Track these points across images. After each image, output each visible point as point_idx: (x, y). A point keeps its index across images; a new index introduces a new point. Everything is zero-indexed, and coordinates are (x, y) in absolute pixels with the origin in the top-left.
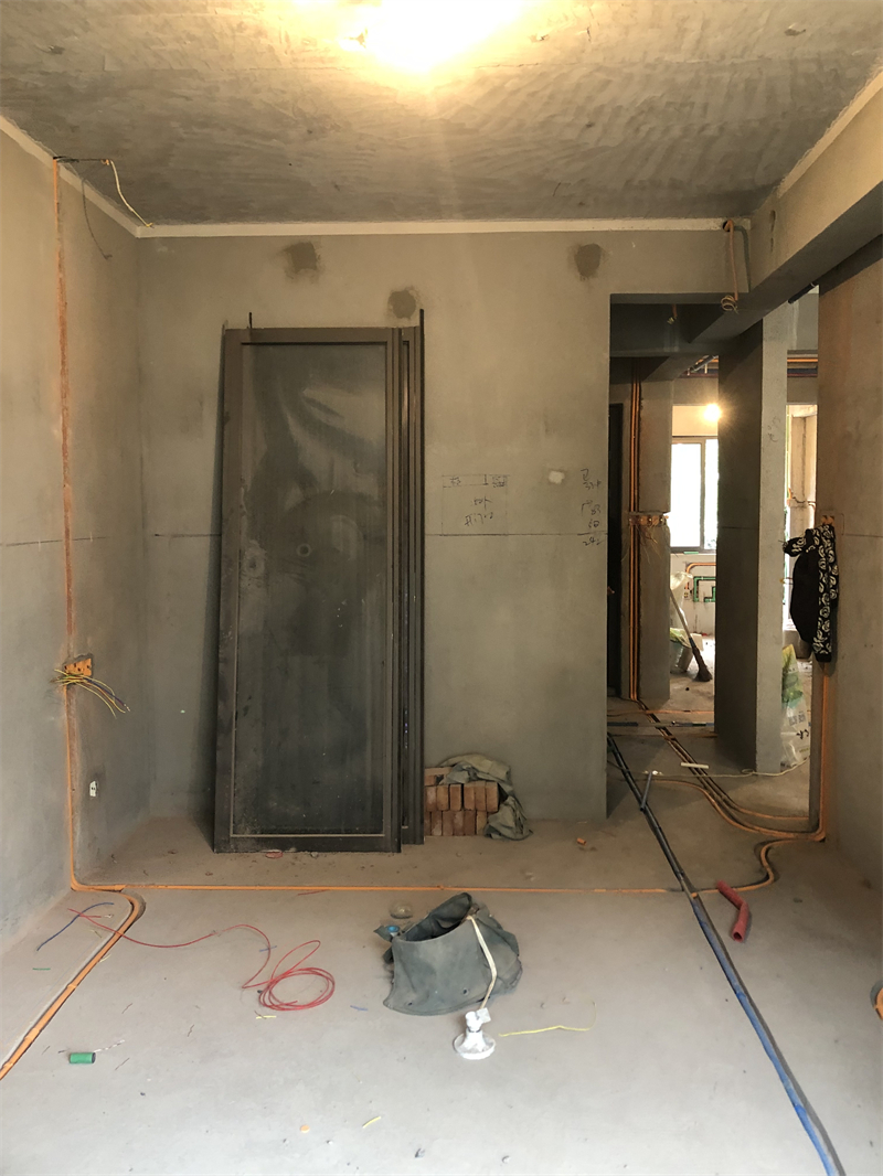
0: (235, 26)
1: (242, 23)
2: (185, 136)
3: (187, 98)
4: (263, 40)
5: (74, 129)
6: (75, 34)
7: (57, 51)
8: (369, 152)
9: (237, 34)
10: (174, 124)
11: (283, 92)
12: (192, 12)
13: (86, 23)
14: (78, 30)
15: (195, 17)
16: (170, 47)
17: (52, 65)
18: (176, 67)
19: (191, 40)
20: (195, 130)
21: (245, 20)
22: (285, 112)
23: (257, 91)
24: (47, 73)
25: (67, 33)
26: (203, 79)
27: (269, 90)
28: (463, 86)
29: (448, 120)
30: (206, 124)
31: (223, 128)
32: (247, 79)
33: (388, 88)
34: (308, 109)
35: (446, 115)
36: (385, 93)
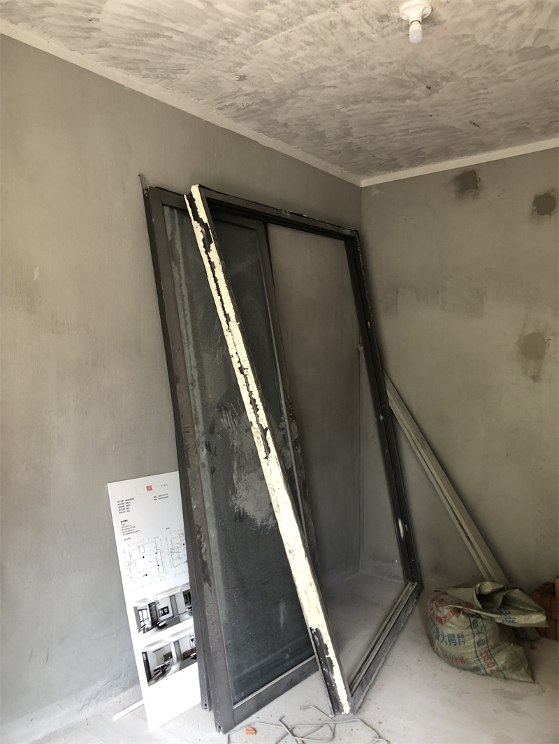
0: (328, 25)
1: (331, 21)
2: (350, 113)
3: (334, 87)
4: (353, 30)
5: (285, 125)
6: (244, 64)
7: (242, 78)
8: (482, 91)
9: (334, 31)
10: (338, 107)
11: (391, 63)
12: (296, 25)
13: (245, 54)
14: (244, 61)
15: (301, 28)
16: (300, 54)
17: (247, 88)
18: (313, 68)
19: (309, 45)
20: (352, 106)
21: (331, 19)
22: (401, 77)
23: (373, 68)
24: (247, 95)
25: (240, 65)
26: (333, 71)
27: (381, 64)
28: (526, 14)
29: (532, 48)
30: (357, 102)
31: (369, 102)
32: (361, 61)
33: (464, 35)
34: (415, 70)
35: (528, 42)
36: (465, 40)
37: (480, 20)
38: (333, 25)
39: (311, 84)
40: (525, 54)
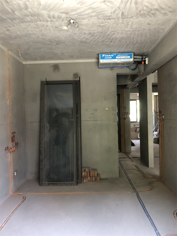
2: (33, 45)
3: (33, 38)
4: (48, 28)
5: (11, 44)
7: (8, 30)
8: (69, 47)
9: (43, 27)
10: (31, 43)
13: (14, 25)
14: (12, 26)
15: (35, 24)
16: (30, 29)
19: (34, 28)
20: (35, 44)
22: (52, 40)
24: (6, 34)
25: (10, 27)
26: (36, 35)
27: (49, 36)
28: (87, 35)
29: (84, 41)
30: (37, 43)
31: (40, 43)
32: (45, 34)
33: (72, 35)
34: (57, 39)
35: (84, 40)
36: (71, 36)
37: (77, 33)
38: (43, 25)
39: (27, 36)
40: (81, 42)
